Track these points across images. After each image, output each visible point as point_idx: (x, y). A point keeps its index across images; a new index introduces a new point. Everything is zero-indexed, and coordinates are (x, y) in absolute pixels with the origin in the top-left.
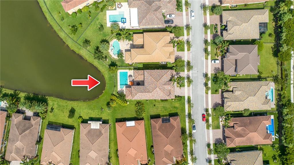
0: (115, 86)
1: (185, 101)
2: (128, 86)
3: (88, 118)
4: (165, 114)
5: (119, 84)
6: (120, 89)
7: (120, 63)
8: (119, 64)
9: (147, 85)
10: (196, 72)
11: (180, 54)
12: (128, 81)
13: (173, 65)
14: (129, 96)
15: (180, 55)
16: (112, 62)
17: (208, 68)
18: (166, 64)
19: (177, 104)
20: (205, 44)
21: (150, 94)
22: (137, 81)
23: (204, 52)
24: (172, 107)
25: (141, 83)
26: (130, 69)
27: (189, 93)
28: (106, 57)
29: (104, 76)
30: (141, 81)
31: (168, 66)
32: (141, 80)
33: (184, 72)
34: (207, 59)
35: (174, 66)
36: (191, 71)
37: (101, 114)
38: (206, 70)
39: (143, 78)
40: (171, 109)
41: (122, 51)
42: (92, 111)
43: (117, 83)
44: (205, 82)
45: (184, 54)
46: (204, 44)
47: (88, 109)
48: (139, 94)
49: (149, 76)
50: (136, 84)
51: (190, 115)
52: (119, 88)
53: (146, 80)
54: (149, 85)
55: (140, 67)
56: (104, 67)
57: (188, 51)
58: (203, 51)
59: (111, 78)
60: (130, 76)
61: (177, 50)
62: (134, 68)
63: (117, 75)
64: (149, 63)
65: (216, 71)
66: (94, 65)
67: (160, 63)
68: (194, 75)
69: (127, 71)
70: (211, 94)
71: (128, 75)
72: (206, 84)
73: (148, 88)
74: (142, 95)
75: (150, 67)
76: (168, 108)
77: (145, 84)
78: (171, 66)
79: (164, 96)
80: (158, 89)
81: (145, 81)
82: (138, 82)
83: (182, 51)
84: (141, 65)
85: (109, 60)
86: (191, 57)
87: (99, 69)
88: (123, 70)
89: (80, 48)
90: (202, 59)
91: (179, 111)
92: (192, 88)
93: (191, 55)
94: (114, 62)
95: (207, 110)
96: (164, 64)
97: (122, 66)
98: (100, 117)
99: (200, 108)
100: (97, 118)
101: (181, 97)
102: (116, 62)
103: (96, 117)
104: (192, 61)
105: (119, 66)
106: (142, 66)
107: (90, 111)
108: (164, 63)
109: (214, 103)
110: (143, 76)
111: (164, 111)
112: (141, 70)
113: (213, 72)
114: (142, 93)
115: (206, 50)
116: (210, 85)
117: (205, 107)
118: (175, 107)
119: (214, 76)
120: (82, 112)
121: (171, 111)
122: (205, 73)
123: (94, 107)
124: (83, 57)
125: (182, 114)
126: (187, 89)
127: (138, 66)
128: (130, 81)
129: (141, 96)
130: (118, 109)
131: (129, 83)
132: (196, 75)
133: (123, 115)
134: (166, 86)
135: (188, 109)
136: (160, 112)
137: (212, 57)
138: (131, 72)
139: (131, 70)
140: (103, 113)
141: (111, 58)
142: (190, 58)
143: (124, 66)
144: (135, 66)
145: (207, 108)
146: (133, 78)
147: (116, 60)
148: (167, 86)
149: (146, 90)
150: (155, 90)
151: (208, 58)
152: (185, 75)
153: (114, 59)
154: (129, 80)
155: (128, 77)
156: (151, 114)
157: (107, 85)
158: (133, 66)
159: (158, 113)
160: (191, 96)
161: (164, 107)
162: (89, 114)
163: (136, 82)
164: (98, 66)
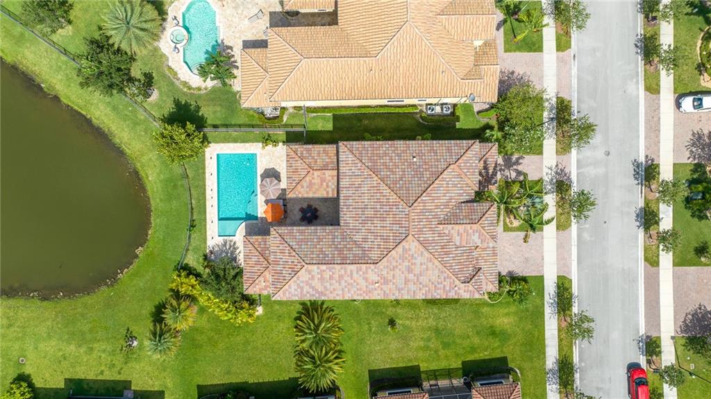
0: (193, 226)
1: (547, 297)
2: (257, 228)
3: (62, 385)
4: (443, 364)
5: (212, 213)
6: (220, 240)
7: (218, 109)
8: (215, 112)
9: (352, 224)
10: (600, 154)
11: (518, 63)
12: (261, 199)
13: (483, 121)
14: (261, 279)
15: (519, 71)
16: (177, 103)
17: (658, 136)
18: (453, 114)
19: (505, 319)
20: (647, 17)
21: (372, 273)
22: (305, 199)
23: (640, 58)
24: (478, 333)
25: (323, 210)
26: (267, 140)
27: (562, 259)
28: (149, 81)
29: (142, 174)
30: (325, 200)
31: (458, 125)
32: (322, 194)
33: (541, 153)
34: (653, 88)
35: (488, 127)
36: (574, 151)
37: (126, 363)
38: (647, 148)
39: (333, 185)
40: (476, 340)
41: (231, 48)
42: (82, 350)
43: (203, 211)
44: (641, 204)
45: (540, 64)
46: (641, 17)
47: (60, 339)
48: (309, 272)
49: (367, 172)
50: (298, 215)
51: (565, 370)
52: (213, 238)
53: (347, 198)
54: (364, 223)
55: (320, 128)
56: (138, 128)
57: (558, 50)
58: (635, 50)
59: (175, 187)
60: (272, 174)
61: (506, 42)
62: (287, 133)
63: (204, 168)
64: (363, 111)
65: (703, 149)
66: (95, 121)
67: (421, 111)
68: (591, 171)
69: (254, 148)
70: (675, 264)
71: (260, 171)
72: (648, 218)
73: (358, 237)
74: (327, 275)
75: (367, 130)
76: (460, 337)
77: (346, 216)
78: (477, 127)
79: (447, 283)
80: (412, 245)
81: (342, 202)
82: (309, 206)
83: (530, 50)
84: (324, 118)
85: (161, 94)
86: (575, 82)
87: (117, 141)
88: (231, 145)
89: (22, 35)
90: (631, 88)
91: (512, 353)
92: (579, 236)
93: (574, 71)
94: (187, 105)
95: (651, 347)
96: (439, 115)
97: (226, 126)
98: (118, 378)
99: (615, 335)
100: (104, 381)
101: (524, 279)
102: (198, 108)
103: (100, 378)
104: (579, 100)
105: (215, 126)
106: (329, 126)
107: (72, 347)
108: (438, 109)
109: (691, 308)
110: (335, 173)
111: (436, 352)
112: (321, 143)
113: (685, 158)
114: (324, 267)
115: (649, 48)
116: (666, 221)
117: (642, 331)
118: (493, 333)
119: (690, 178)
120: (31, 354)
121: (473, 350)
122: (642, 159)
123: (91, 331)
124: (38, 80)
125: (527, 365)
126: (554, 241)
127: (311, 127)
128: (267, 202)
129: (322, 279)
130: (210, 339)
131: (261, 210)
132: (601, 171)
133: (233, 369)
134: (456, 227)
135: (560, 340)
136: (420, 354)
137: (678, 81)
138: (274, 156)
139: (275, 142)
140: (138, 360)
141: (173, 83)
142: (570, 87)
143: (240, 126)
144: (292, 126)
145: (654, 335)
146: (283, 185)
147: (200, 96)
148: (461, 228)
149: (350, 249)
150: (400, 249)
151: (659, 86)
152: (546, 170)
153: (190, 88)
154: (262, 192)
155: (259, 179)
156: (375, 367)
157: (155, 220)
158: (286, 126)
159: (410, 361)
160: (574, 277)
161: (437, 331)
162: (65, 364)
163: (297, 208)
164: (113, 128)
